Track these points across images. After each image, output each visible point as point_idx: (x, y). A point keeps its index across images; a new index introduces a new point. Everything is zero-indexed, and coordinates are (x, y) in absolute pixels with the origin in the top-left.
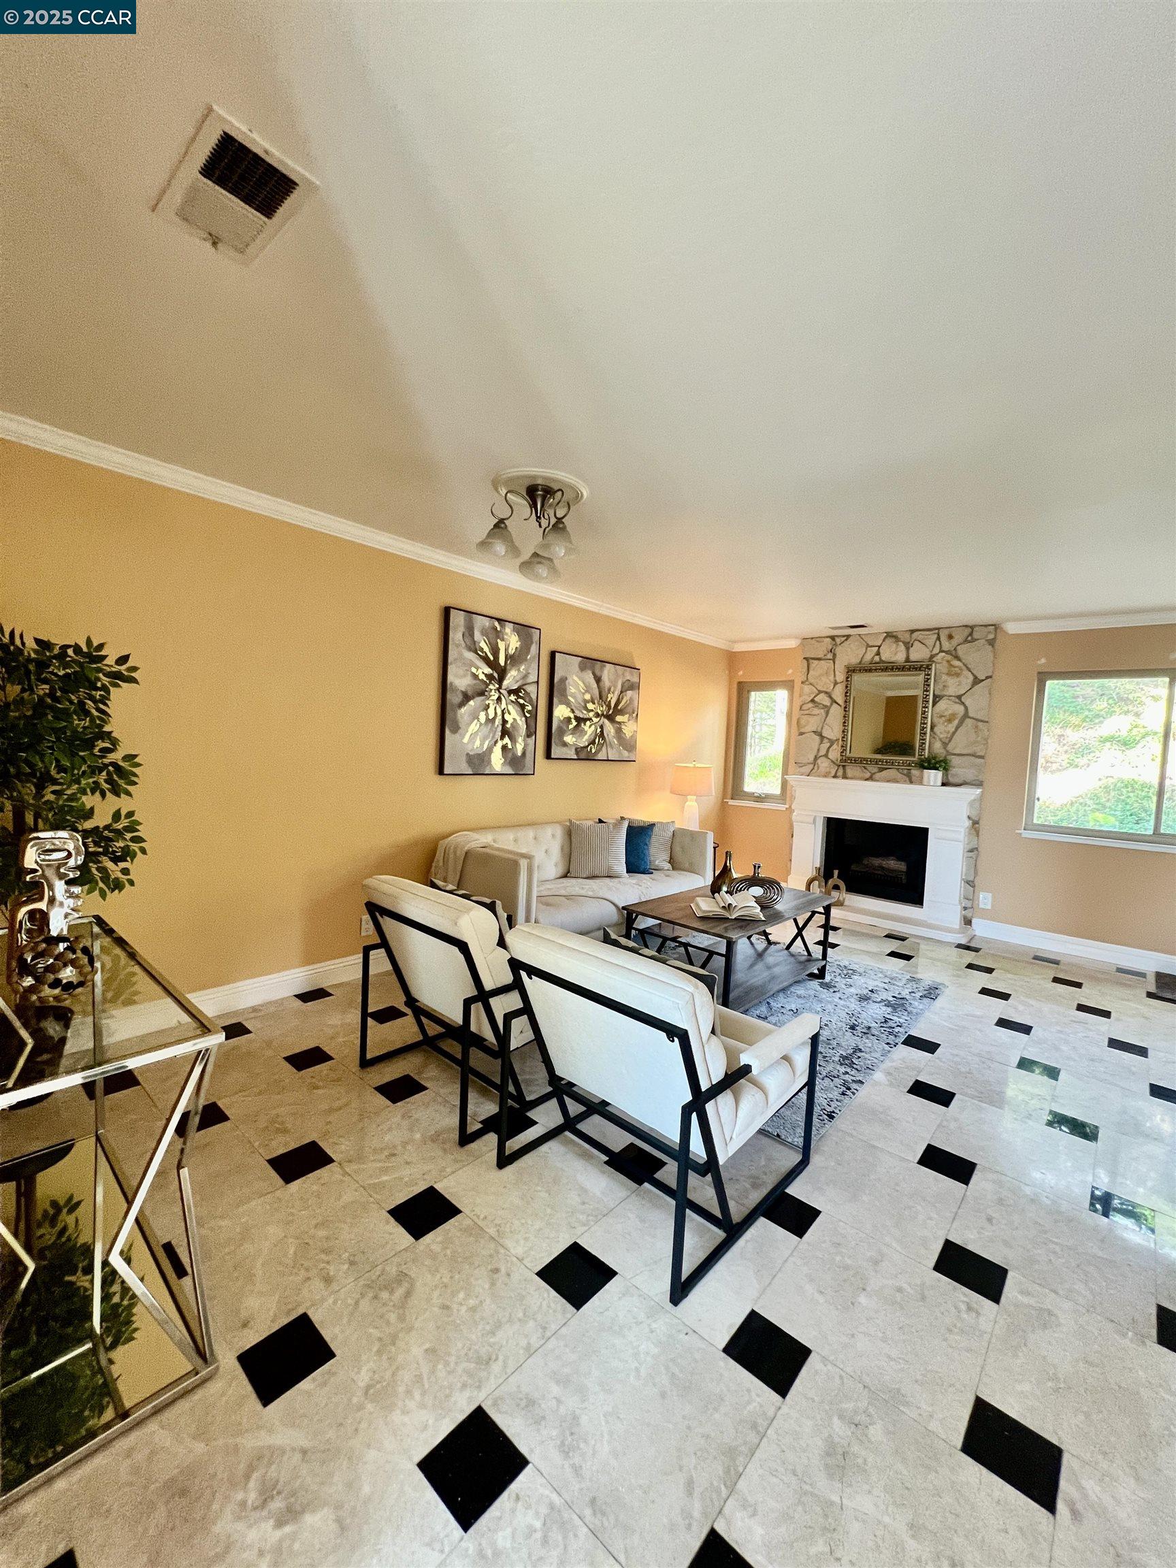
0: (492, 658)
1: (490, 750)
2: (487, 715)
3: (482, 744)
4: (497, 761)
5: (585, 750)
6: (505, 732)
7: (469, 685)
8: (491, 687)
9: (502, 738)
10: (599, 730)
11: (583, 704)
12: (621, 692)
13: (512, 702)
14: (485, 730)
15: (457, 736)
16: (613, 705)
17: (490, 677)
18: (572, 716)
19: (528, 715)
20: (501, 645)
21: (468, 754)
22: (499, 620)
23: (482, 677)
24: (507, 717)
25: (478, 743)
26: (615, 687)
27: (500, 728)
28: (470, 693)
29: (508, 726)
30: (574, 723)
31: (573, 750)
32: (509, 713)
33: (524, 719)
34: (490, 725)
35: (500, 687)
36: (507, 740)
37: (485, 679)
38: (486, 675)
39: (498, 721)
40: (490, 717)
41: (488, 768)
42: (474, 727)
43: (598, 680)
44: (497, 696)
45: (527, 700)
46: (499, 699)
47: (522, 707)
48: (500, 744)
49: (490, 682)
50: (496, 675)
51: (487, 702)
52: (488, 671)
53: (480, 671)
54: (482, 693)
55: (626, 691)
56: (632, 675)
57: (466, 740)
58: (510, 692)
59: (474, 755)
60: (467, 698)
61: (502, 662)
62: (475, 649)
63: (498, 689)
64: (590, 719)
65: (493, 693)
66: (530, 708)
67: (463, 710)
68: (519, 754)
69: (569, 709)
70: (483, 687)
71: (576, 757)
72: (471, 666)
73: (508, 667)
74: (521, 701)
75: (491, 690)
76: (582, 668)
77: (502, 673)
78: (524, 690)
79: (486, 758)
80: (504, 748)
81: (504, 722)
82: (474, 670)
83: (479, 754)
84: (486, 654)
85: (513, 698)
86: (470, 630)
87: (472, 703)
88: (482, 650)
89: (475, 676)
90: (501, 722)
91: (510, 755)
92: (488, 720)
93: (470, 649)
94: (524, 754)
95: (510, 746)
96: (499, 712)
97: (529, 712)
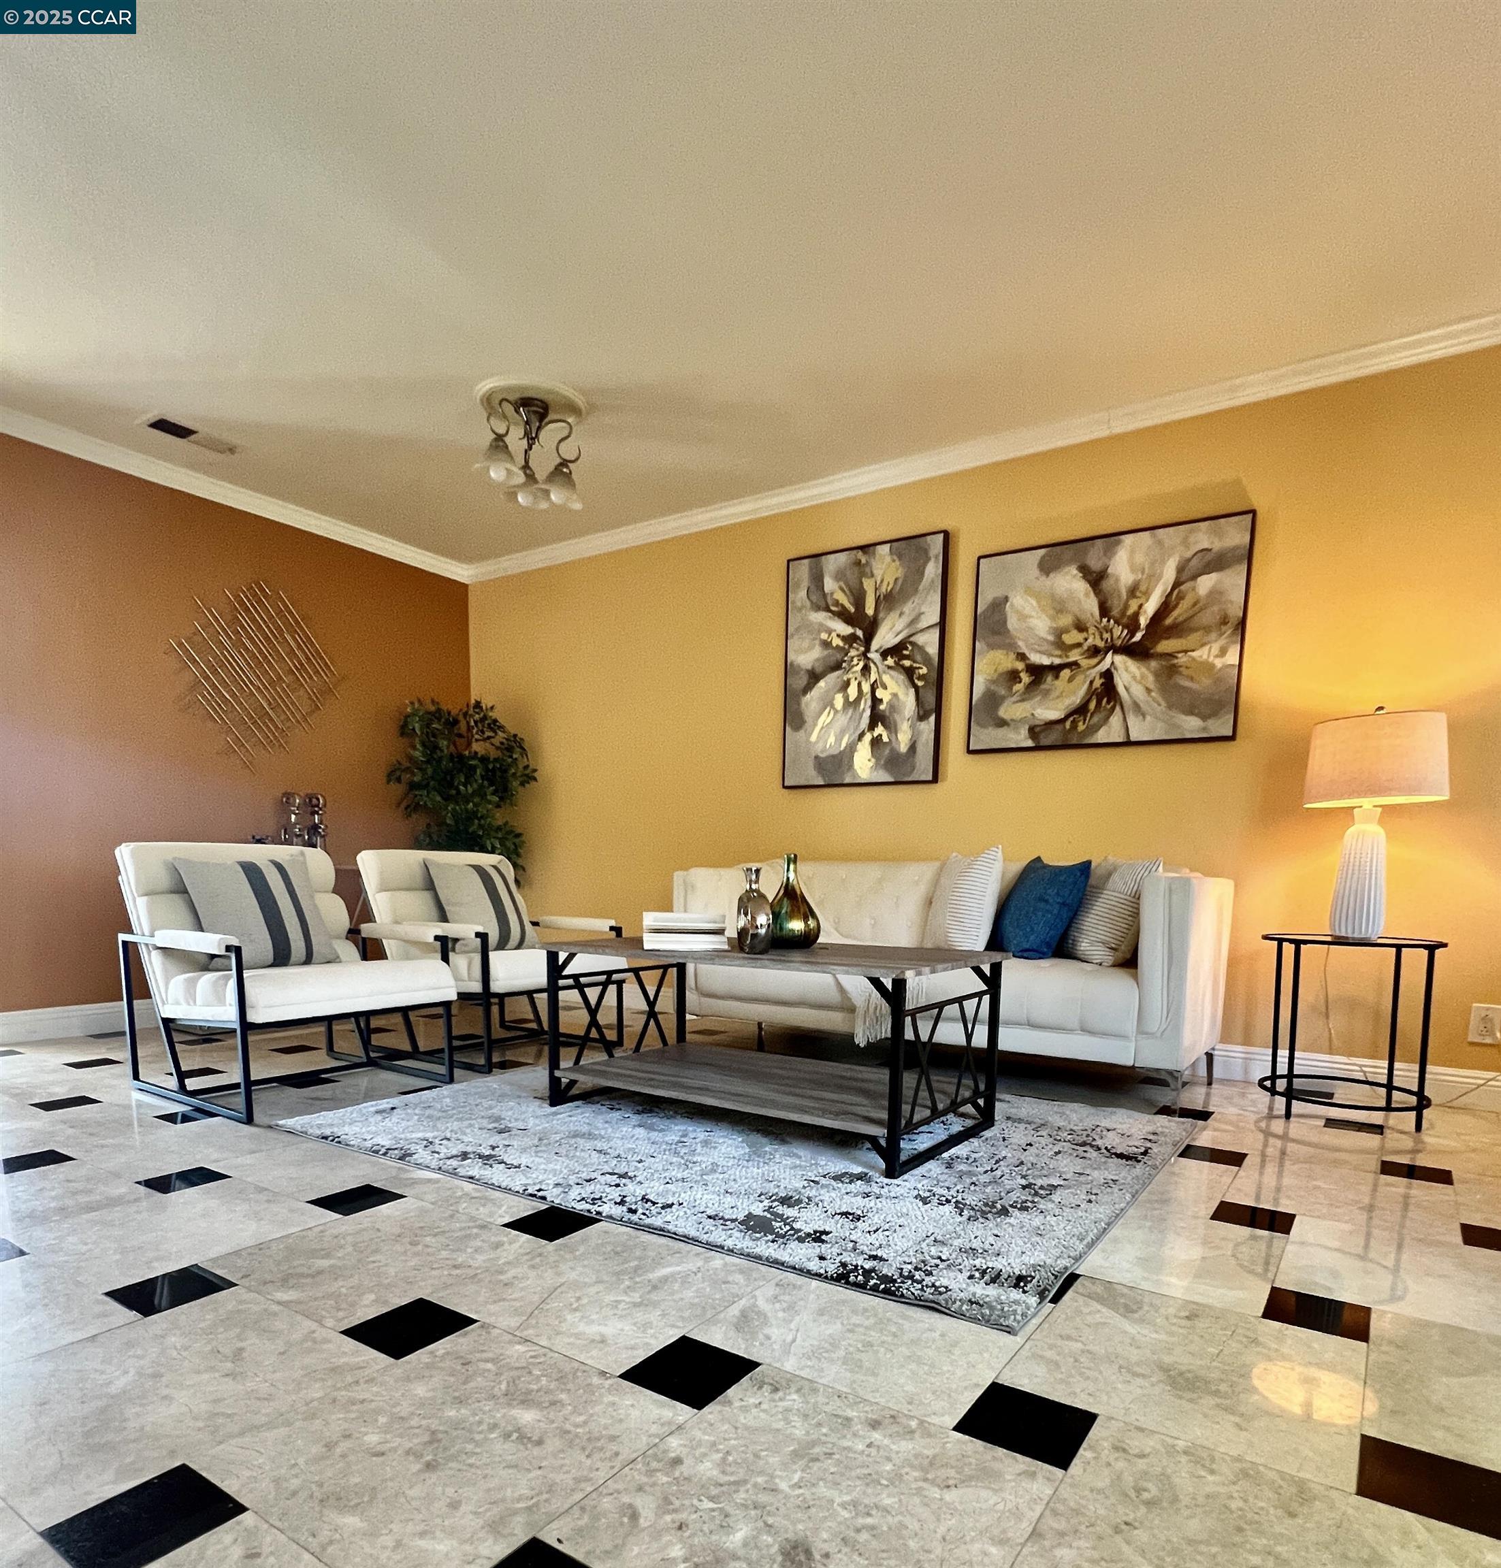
0: (853, 610)
1: (851, 749)
2: (846, 698)
3: (839, 739)
4: (863, 764)
5: (1059, 727)
6: (877, 718)
7: (818, 660)
8: (853, 653)
9: (872, 727)
10: (1098, 683)
11: (1051, 638)
12: (1177, 584)
13: (889, 667)
14: (843, 720)
15: (802, 733)
16: (1143, 621)
17: (850, 640)
18: (1020, 666)
19: (920, 683)
20: (868, 585)
21: (817, 757)
22: (864, 548)
23: (837, 642)
24: (880, 693)
25: (832, 740)
26: (1154, 577)
27: (868, 712)
28: (819, 670)
29: (882, 707)
30: (1026, 678)
31: (1024, 732)
32: (885, 688)
33: (912, 691)
34: (851, 711)
35: (868, 650)
36: (880, 730)
37: (841, 644)
38: (844, 638)
39: (865, 705)
40: (851, 699)
41: (849, 774)
42: (824, 719)
43: (1096, 579)
44: (861, 664)
45: (918, 658)
46: (866, 670)
47: (910, 673)
48: (868, 737)
49: (851, 646)
50: (860, 633)
51: (845, 679)
52: (847, 630)
53: (834, 635)
54: (837, 666)
55: (1194, 577)
56: (1219, 534)
57: (813, 738)
58: (885, 654)
59: (828, 757)
60: (814, 677)
61: (870, 611)
62: (823, 604)
63: (864, 655)
64: (1074, 665)
65: (855, 661)
66: (924, 671)
67: (808, 696)
68: (903, 748)
69: (1012, 656)
70: (839, 656)
71: (1030, 743)
72: (819, 632)
73: (881, 615)
74: (907, 663)
75: (853, 658)
76: (1046, 568)
77: (871, 628)
78: (911, 643)
79: (846, 761)
80: (876, 742)
81: (876, 701)
82: (824, 636)
83: (833, 756)
84: (842, 606)
85: (890, 661)
86: (817, 579)
87: (822, 684)
88: (837, 603)
89: (826, 644)
90: (869, 703)
91: (887, 752)
92: (847, 704)
93: (817, 608)
94: (913, 748)
95: (885, 739)
96: (866, 688)
97: (921, 677)
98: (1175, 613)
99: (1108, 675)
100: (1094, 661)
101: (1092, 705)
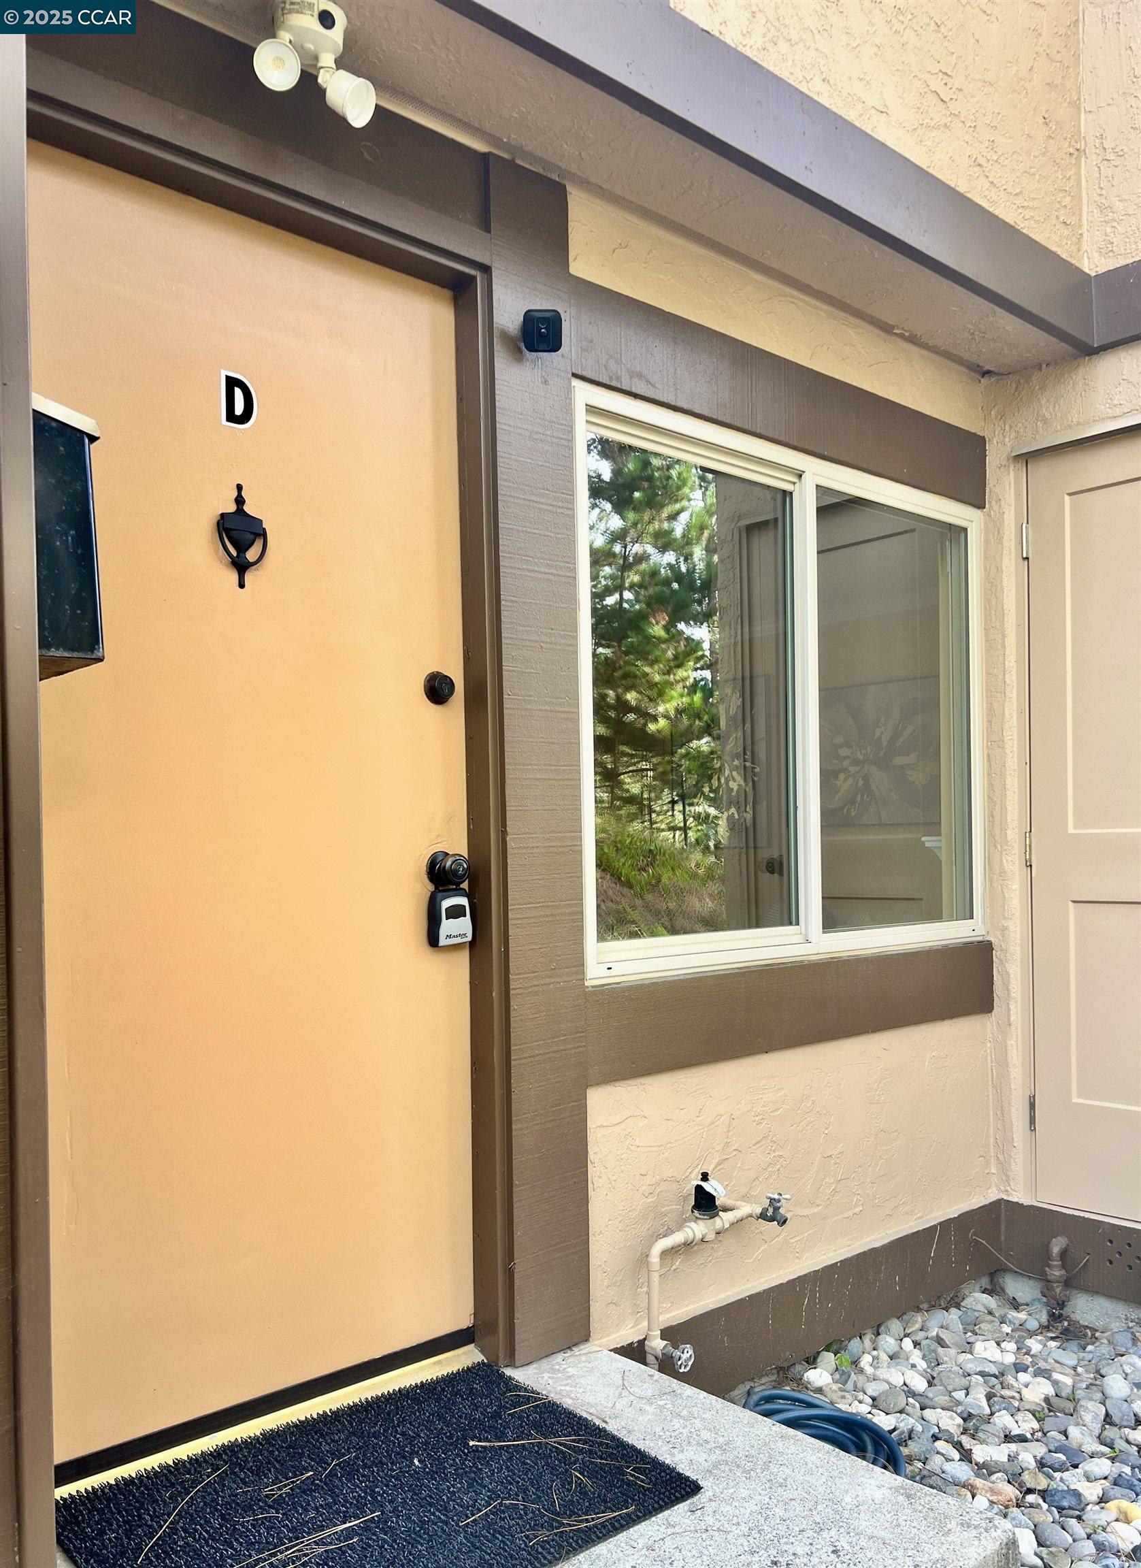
98: (901, 739)
99: (866, 778)
100: (857, 769)
101: (859, 798)
